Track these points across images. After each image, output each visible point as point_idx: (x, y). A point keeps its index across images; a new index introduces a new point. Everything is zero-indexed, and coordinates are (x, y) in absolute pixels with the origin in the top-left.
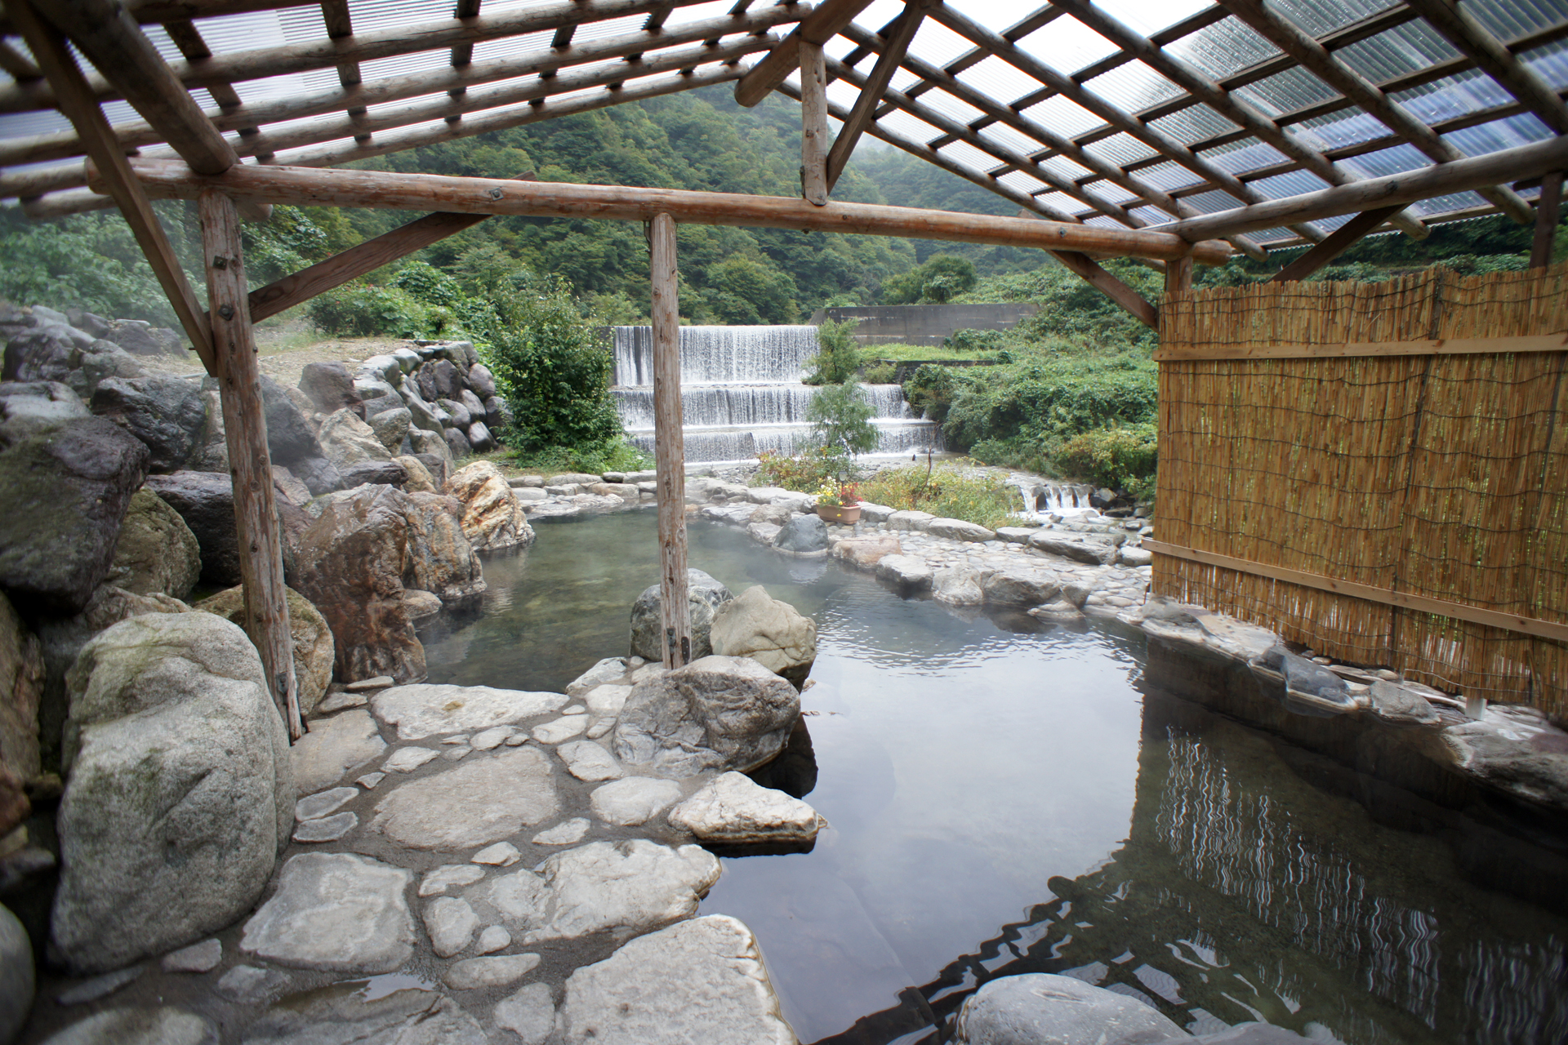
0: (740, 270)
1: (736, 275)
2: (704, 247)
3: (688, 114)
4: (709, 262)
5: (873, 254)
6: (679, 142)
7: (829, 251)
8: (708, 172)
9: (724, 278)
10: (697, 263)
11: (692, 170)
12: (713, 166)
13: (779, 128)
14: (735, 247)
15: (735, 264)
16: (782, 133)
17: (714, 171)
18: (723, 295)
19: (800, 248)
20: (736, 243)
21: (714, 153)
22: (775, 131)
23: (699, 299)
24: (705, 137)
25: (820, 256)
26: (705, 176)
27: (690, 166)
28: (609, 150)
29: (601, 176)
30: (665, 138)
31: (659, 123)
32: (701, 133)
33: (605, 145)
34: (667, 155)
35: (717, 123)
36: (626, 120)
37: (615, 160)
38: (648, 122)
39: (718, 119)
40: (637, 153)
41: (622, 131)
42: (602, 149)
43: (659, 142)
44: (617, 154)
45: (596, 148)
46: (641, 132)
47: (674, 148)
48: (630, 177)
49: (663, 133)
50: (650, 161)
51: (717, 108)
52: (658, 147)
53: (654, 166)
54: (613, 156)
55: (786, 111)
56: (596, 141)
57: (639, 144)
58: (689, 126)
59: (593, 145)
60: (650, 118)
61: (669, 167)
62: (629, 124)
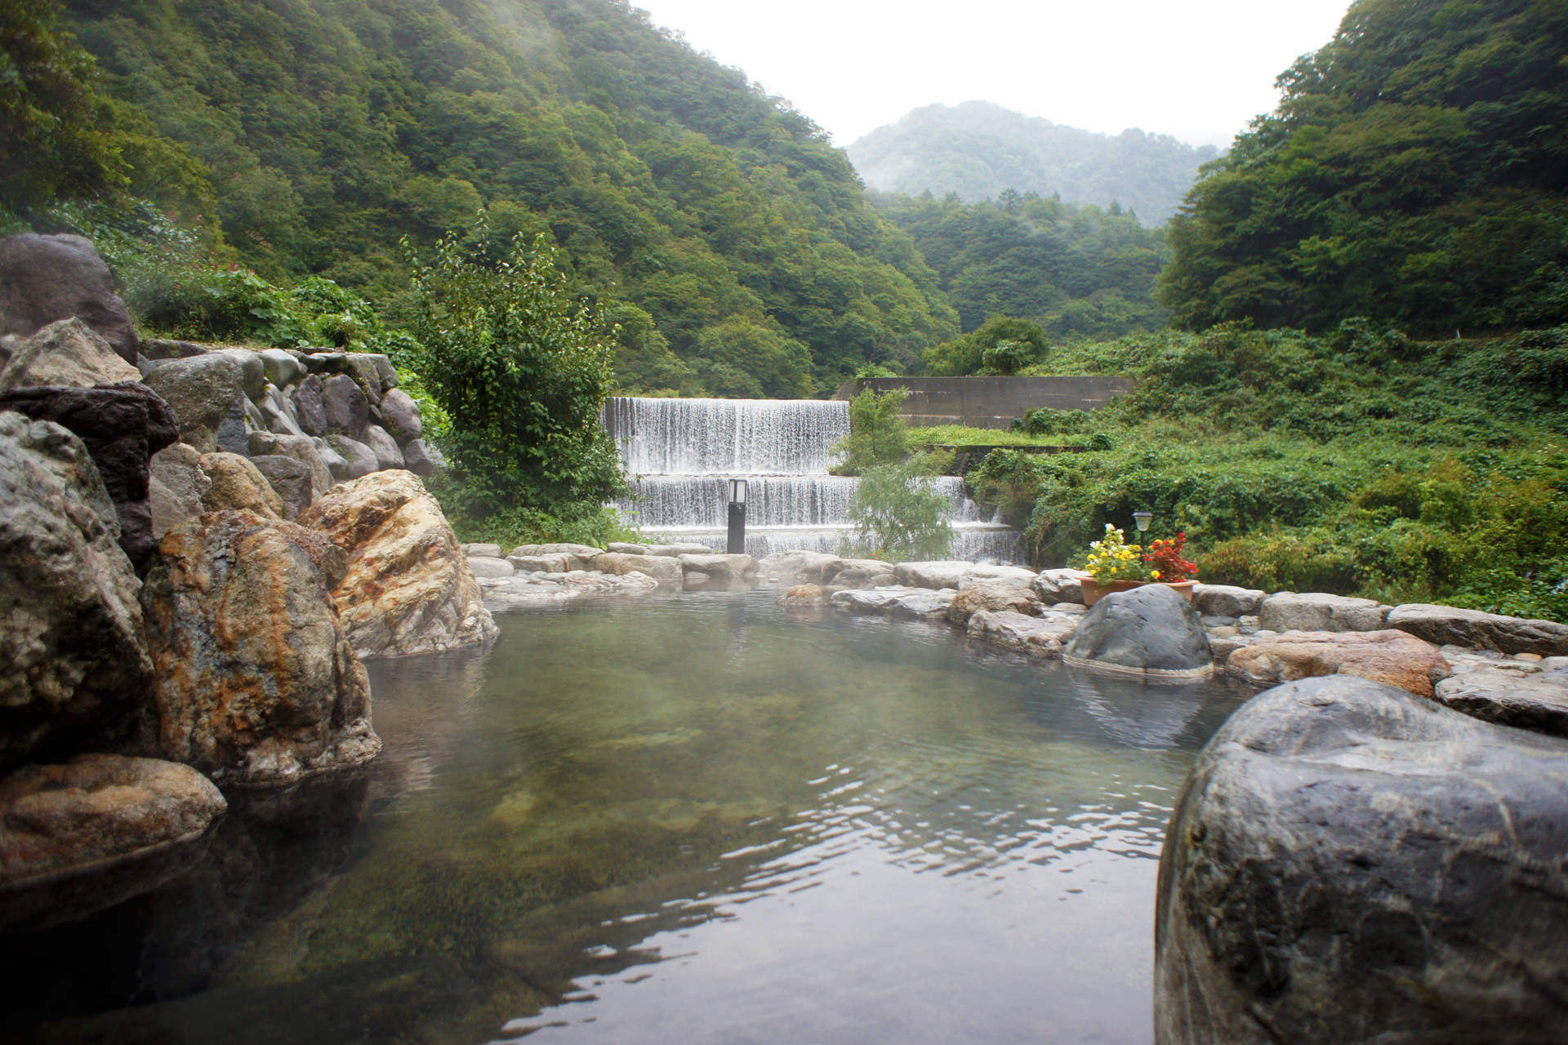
0: (740, 335)
1: (734, 342)
2: (694, 306)
3: (677, 146)
4: (700, 325)
5: (908, 320)
6: (666, 180)
7: (854, 315)
8: (701, 215)
9: (720, 345)
10: (685, 326)
11: (681, 213)
12: (708, 208)
13: (789, 167)
14: (734, 307)
15: (734, 328)
16: (793, 173)
17: (708, 214)
18: (718, 366)
19: (815, 311)
20: (735, 302)
21: (710, 193)
22: (785, 170)
23: (687, 371)
24: (698, 173)
25: (841, 322)
26: (697, 220)
27: (679, 208)
28: (577, 185)
29: (566, 216)
30: (648, 174)
31: (641, 157)
32: (693, 167)
33: (572, 179)
34: (650, 194)
35: (714, 157)
36: (600, 151)
37: (585, 198)
38: (627, 155)
39: (714, 152)
40: (613, 190)
41: (594, 163)
42: (569, 184)
43: (640, 178)
44: (587, 190)
45: (561, 182)
46: (618, 166)
47: (659, 186)
48: (603, 219)
49: (645, 167)
50: (629, 200)
51: (713, 142)
52: (638, 184)
53: (634, 206)
54: (582, 193)
55: (799, 147)
56: (561, 174)
57: (616, 179)
58: (678, 160)
59: (558, 178)
60: (629, 150)
61: (652, 208)
62: (604, 156)
